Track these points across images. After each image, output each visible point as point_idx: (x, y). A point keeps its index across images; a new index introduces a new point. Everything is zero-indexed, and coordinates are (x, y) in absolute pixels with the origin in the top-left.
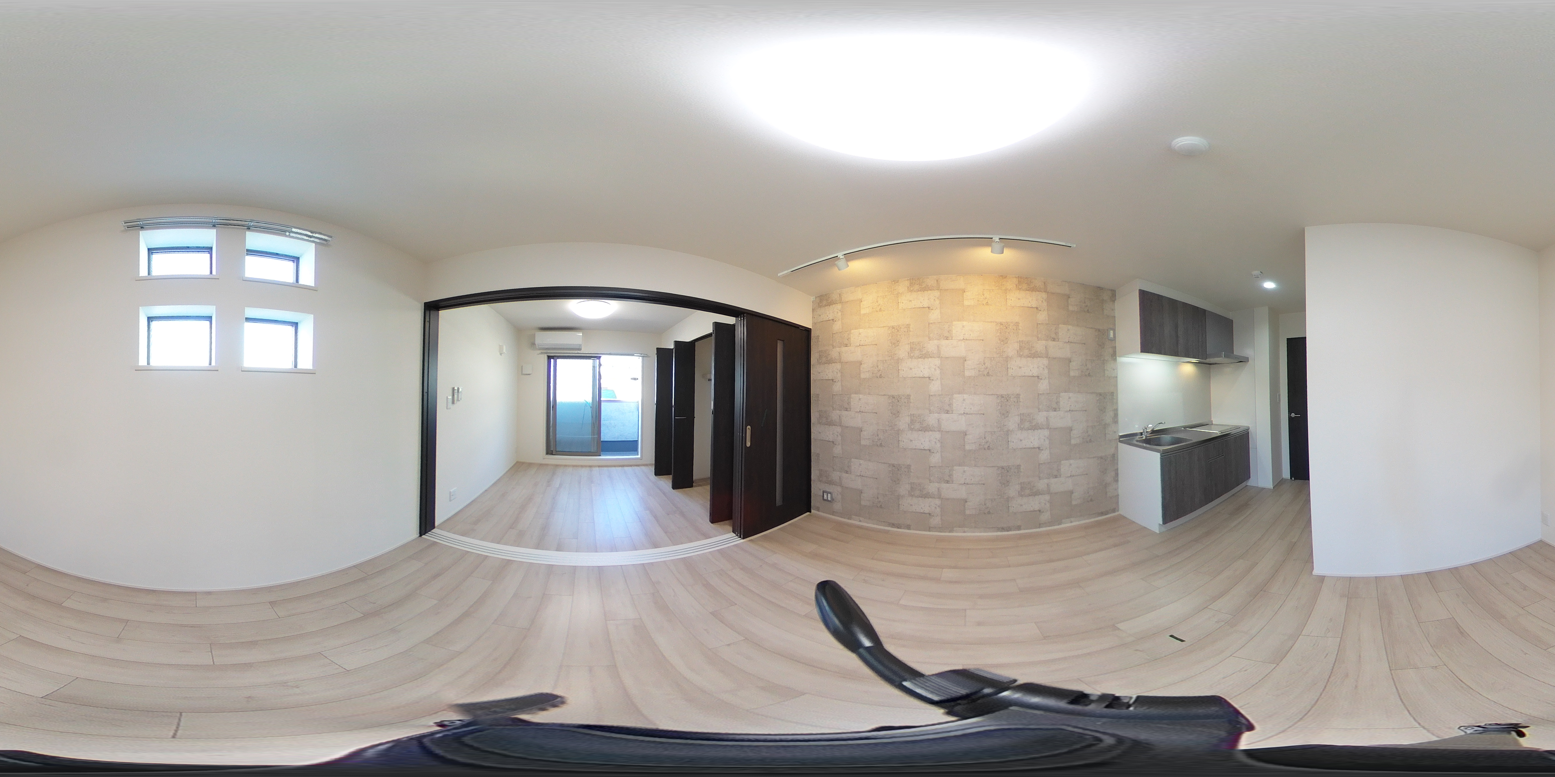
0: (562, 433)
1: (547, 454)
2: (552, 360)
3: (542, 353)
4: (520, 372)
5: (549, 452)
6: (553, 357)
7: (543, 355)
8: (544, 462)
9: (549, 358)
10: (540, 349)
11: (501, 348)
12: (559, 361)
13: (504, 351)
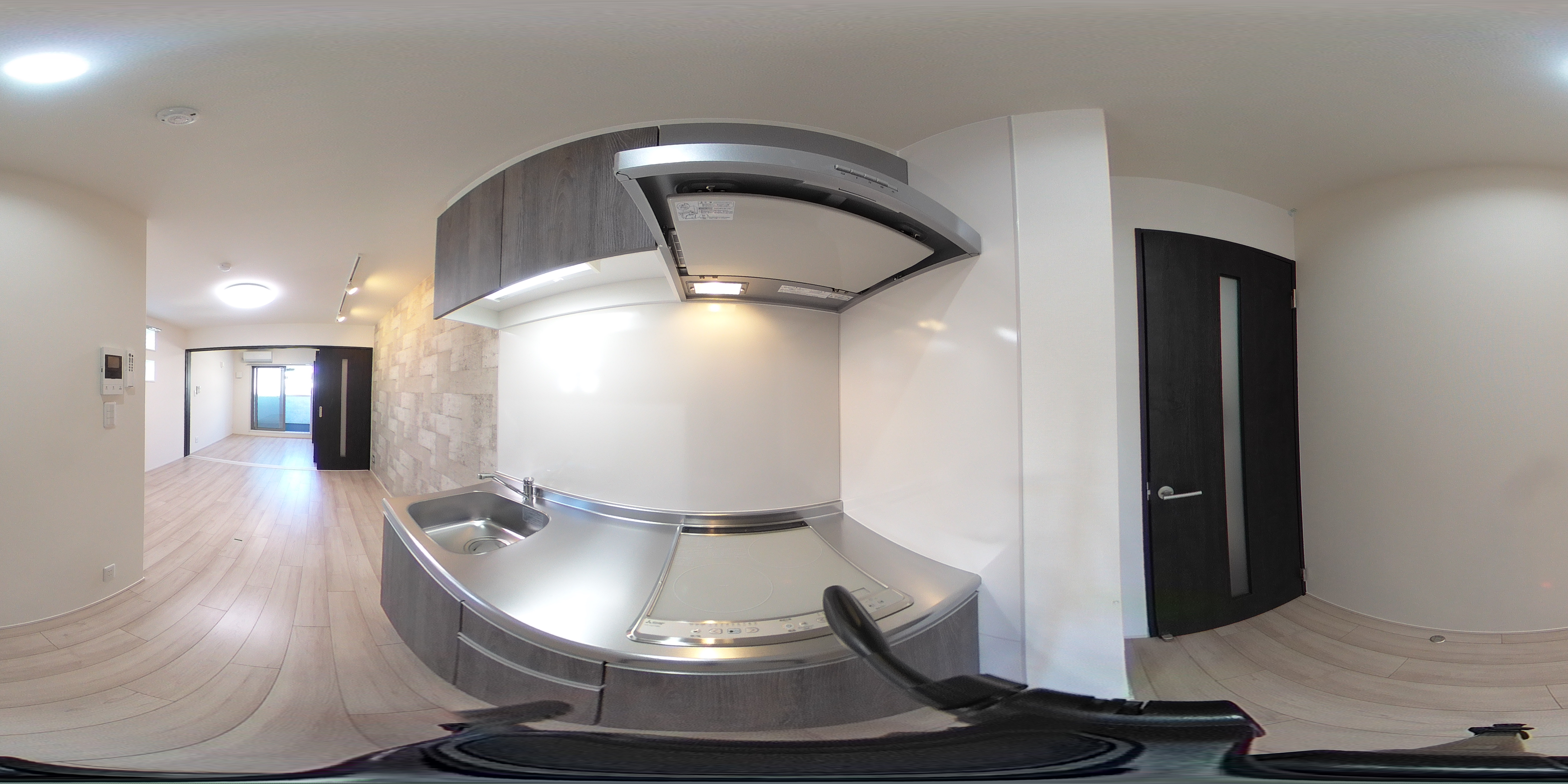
0: (261, 416)
1: (252, 429)
2: (255, 369)
3: (248, 365)
4: (235, 377)
5: (253, 427)
6: (256, 367)
7: (249, 366)
8: (250, 434)
9: (253, 367)
10: (247, 362)
11: (221, 363)
12: (259, 369)
13: (223, 365)
